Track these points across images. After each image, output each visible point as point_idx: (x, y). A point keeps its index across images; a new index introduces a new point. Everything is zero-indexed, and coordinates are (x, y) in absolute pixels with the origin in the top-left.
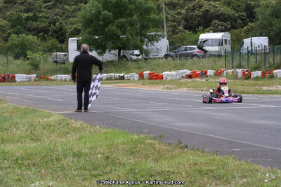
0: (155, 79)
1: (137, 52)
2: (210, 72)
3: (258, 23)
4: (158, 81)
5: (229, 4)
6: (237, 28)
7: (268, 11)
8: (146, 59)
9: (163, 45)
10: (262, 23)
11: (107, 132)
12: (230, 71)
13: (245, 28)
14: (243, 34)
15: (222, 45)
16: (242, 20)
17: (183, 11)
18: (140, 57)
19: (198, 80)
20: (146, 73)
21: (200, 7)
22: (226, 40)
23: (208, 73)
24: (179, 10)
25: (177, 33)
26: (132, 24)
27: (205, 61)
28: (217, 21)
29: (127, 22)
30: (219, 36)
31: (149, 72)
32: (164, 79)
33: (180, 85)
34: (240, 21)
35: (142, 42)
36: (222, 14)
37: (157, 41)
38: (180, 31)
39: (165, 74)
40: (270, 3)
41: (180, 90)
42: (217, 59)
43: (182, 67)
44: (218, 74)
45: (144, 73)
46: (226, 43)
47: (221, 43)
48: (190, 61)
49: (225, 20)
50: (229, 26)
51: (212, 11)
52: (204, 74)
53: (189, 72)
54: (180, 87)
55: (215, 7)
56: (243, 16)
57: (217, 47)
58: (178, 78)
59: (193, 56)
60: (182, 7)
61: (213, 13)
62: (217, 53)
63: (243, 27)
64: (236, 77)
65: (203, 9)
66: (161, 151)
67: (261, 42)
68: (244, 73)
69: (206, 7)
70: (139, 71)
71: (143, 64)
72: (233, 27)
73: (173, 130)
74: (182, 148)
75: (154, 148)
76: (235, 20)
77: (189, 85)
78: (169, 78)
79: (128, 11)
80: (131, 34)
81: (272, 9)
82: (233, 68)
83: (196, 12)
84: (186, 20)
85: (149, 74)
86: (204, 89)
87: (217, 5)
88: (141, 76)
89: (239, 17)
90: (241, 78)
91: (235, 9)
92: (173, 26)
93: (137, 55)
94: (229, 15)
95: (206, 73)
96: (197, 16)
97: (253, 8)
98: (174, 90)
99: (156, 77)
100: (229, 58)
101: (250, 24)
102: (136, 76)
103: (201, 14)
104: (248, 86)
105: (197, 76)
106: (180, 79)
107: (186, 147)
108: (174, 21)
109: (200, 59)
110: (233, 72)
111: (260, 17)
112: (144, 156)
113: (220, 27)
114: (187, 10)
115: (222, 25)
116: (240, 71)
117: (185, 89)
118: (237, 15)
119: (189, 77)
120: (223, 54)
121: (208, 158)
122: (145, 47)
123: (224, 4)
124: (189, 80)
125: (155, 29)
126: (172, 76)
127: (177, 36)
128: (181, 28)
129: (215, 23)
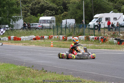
0: (17, 40)
1: (7, 26)
2: (46, 37)
3: (70, 12)
4: (19, 41)
5: (54, 2)
6: (58, 15)
7: (75, 6)
8: (12, 30)
9: (21, 22)
10: (72, 12)
11: (4, 65)
12: (56, 36)
13: (62, 14)
14: (61, 18)
15: (51, 23)
16: (61, 10)
17: (30, 5)
18: (9, 29)
19: (40, 41)
20: (12, 37)
21: (39, 3)
22: (53, 21)
23: (45, 38)
24: (28, 5)
25: (27, 17)
26: (4, 12)
27: (43, 31)
28: (48, 11)
29: (2, 10)
30: (49, 18)
31: (14, 36)
32: (22, 40)
33: (31, 43)
34: (60, 11)
35: (10, 21)
36: (51, 7)
37: (18, 21)
38: (29, 16)
39: (22, 37)
40: (76, 1)
41: (31, 46)
42: (49, 30)
43: (31, 34)
44: (50, 38)
45: (11, 37)
46: (53, 22)
47: (51, 22)
48: (35, 31)
49: (52, 10)
50: (54, 13)
51: (45, 5)
52: (42, 38)
53: (34, 37)
54: (31, 44)
55: (47, 3)
56: (61, 8)
57: (49, 24)
58: (29, 39)
59: (36, 28)
60: (30, 3)
61: (46, 6)
62: (49, 27)
63: (61, 14)
64: (59, 40)
65: (41, 4)
66: (34, 73)
67: (72, 22)
68: (63, 38)
69: (42, 3)
70: (8, 36)
71: (10, 32)
72: (56, 14)
73: (36, 64)
74: (44, 72)
75: (31, 72)
76: (57, 10)
77: (35, 43)
78: (24, 40)
79: (2, 5)
80: (4, 17)
81: (77, 5)
82: (57, 35)
83: (37, 6)
84: (31, 9)
85: (14, 37)
86: (44, 45)
87: (48, 2)
88: (10, 39)
89: (59, 8)
90: (62, 40)
91: (57, 5)
92: (25, 13)
93: (7, 28)
94: (54, 8)
95: (43, 37)
96: (37, 8)
97: (66, 4)
98: (28, 46)
99: (17, 39)
100: (56, 30)
101: (65, 12)
102: (7, 38)
103: (39, 7)
104: (66, 44)
105: (39, 39)
106: (30, 40)
107: (47, 71)
108: (25, 10)
109: (40, 30)
110: (58, 37)
111: (71, 9)
112: (26, 75)
113: (49, 14)
114: (32, 4)
115: (51, 13)
116: (61, 36)
117: (34, 46)
118: (58, 7)
119: (35, 39)
120: (51, 28)
121: (59, 76)
122: (11, 23)
123: (52, 1)
124: (35, 41)
125: (16, 14)
126: (26, 38)
127: (27, 18)
128: (29, 14)
129: (47, 12)
